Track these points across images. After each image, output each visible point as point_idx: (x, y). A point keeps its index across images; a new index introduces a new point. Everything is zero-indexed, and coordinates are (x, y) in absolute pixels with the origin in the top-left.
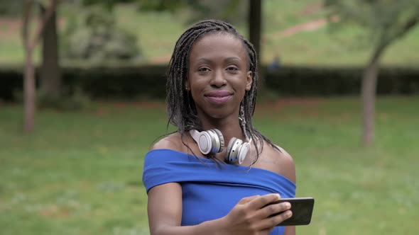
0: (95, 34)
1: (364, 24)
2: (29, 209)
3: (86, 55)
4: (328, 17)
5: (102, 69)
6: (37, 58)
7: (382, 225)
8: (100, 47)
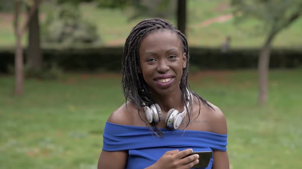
0: (66, 25)
1: (260, 17)
2: (19, 150)
3: (60, 40)
4: (234, 13)
5: (71, 50)
6: (24, 42)
7: (273, 162)
8: (70, 34)
